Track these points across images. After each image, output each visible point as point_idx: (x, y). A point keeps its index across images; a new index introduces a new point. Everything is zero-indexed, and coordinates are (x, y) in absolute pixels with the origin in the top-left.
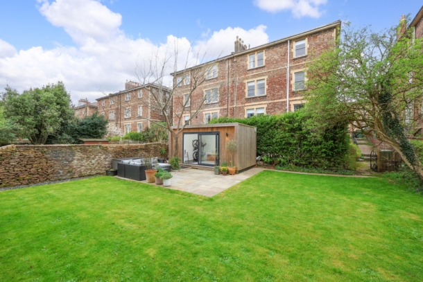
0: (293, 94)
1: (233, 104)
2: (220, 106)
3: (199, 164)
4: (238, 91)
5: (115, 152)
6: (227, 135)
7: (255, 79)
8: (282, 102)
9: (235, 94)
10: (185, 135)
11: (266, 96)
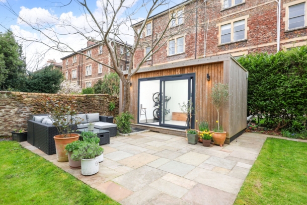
0: (286, 34)
1: (202, 54)
2: (186, 57)
3: (161, 125)
4: (208, 38)
5: (36, 104)
6: (209, 77)
7: (232, 21)
8: (270, 47)
9: (205, 42)
10: (142, 83)
11: (246, 41)
